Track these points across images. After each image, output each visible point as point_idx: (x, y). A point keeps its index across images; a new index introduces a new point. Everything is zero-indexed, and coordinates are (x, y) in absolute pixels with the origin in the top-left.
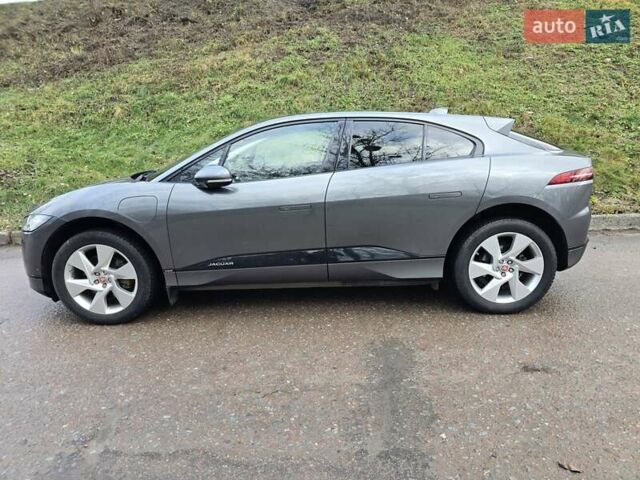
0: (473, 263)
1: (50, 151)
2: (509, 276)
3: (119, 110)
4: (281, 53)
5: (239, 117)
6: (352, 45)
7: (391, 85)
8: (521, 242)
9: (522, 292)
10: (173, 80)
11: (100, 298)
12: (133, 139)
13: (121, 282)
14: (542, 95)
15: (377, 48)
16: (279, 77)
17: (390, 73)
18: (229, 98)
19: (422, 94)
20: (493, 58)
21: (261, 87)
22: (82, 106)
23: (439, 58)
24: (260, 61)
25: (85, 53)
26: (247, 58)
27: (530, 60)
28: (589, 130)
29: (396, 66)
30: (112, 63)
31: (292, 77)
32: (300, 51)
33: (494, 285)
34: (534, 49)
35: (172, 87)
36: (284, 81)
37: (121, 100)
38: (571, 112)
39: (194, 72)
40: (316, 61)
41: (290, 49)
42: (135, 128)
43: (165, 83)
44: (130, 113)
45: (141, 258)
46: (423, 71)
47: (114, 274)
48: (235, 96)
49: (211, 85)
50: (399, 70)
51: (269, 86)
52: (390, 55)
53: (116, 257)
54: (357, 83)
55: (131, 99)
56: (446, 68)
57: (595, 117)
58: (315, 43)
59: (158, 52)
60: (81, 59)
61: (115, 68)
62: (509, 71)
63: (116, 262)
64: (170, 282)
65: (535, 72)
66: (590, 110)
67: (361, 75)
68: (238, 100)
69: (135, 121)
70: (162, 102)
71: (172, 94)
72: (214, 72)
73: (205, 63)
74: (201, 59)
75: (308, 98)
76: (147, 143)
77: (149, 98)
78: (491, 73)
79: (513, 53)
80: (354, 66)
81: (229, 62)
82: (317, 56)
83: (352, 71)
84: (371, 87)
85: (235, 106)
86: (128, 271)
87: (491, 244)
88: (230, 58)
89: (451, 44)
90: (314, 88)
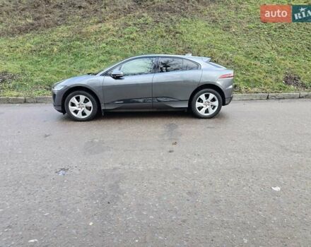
0: (197, 103)
1: (29, 67)
2: (208, 107)
3: (56, 50)
4: (127, 25)
5: (109, 53)
6: (158, 22)
7: (175, 41)
8: (212, 96)
9: (212, 112)
10: (78, 36)
11: (80, 113)
12: (64, 62)
13: (87, 108)
14: (237, 47)
15: (169, 24)
16: (126, 36)
17: (174, 36)
18: (104, 45)
19: (187, 46)
20: (218, 30)
21: (118, 40)
22: (39, 47)
23: (195, 30)
24: (117, 28)
25: (34, 22)
26: (111, 27)
27: (234, 32)
28: (252, 62)
29: (177, 33)
30: (48, 27)
31: (132, 36)
32: (135, 24)
33: (203, 110)
34: (236, 27)
35: (78, 39)
36: (128, 38)
37: (56, 45)
38: (248, 55)
39: (87, 32)
40: (142, 30)
41: (130, 23)
42: (64, 58)
43: (75, 37)
44: (61, 51)
45: (94, 100)
46: (188, 35)
47: (85, 105)
48: (107, 44)
49: (96, 39)
50: (178, 35)
51: (122, 40)
52: (174, 27)
53: (86, 99)
54: (160, 40)
55: (61, 44)
56: (198, 34)
57: (256, 57)
58: (141, 21)
59: (70, 22)
60: (33, 25)
61: (50, 29)
62: (224, 37)
63: (86, 101)
64: (103, 108)
65: (235, 37)
66: (255, 54)
67: (162, 36)
68: (108, 46)
69: (63, 54)
70: (74, 46)
71: (78, 43)
72: (97, 33)
73: (92, 28)
74: (90, 27)
75: (139, 46)
76: (70, 64)
77: (68, 44)
78: (216, 37)
79: (227, 28)
80: (159, 32)
81: (104, 28)
82: (143, 27)
83: (158, 35)
84: (166, 42)
85: (107, 49)
86: (90, 104)
87: (202, 97)
88: (103, 26)
89: (201, 24)
90: (142, 41)
